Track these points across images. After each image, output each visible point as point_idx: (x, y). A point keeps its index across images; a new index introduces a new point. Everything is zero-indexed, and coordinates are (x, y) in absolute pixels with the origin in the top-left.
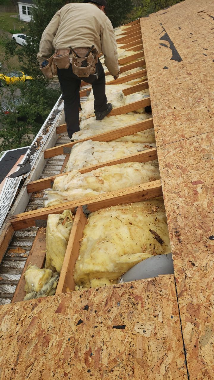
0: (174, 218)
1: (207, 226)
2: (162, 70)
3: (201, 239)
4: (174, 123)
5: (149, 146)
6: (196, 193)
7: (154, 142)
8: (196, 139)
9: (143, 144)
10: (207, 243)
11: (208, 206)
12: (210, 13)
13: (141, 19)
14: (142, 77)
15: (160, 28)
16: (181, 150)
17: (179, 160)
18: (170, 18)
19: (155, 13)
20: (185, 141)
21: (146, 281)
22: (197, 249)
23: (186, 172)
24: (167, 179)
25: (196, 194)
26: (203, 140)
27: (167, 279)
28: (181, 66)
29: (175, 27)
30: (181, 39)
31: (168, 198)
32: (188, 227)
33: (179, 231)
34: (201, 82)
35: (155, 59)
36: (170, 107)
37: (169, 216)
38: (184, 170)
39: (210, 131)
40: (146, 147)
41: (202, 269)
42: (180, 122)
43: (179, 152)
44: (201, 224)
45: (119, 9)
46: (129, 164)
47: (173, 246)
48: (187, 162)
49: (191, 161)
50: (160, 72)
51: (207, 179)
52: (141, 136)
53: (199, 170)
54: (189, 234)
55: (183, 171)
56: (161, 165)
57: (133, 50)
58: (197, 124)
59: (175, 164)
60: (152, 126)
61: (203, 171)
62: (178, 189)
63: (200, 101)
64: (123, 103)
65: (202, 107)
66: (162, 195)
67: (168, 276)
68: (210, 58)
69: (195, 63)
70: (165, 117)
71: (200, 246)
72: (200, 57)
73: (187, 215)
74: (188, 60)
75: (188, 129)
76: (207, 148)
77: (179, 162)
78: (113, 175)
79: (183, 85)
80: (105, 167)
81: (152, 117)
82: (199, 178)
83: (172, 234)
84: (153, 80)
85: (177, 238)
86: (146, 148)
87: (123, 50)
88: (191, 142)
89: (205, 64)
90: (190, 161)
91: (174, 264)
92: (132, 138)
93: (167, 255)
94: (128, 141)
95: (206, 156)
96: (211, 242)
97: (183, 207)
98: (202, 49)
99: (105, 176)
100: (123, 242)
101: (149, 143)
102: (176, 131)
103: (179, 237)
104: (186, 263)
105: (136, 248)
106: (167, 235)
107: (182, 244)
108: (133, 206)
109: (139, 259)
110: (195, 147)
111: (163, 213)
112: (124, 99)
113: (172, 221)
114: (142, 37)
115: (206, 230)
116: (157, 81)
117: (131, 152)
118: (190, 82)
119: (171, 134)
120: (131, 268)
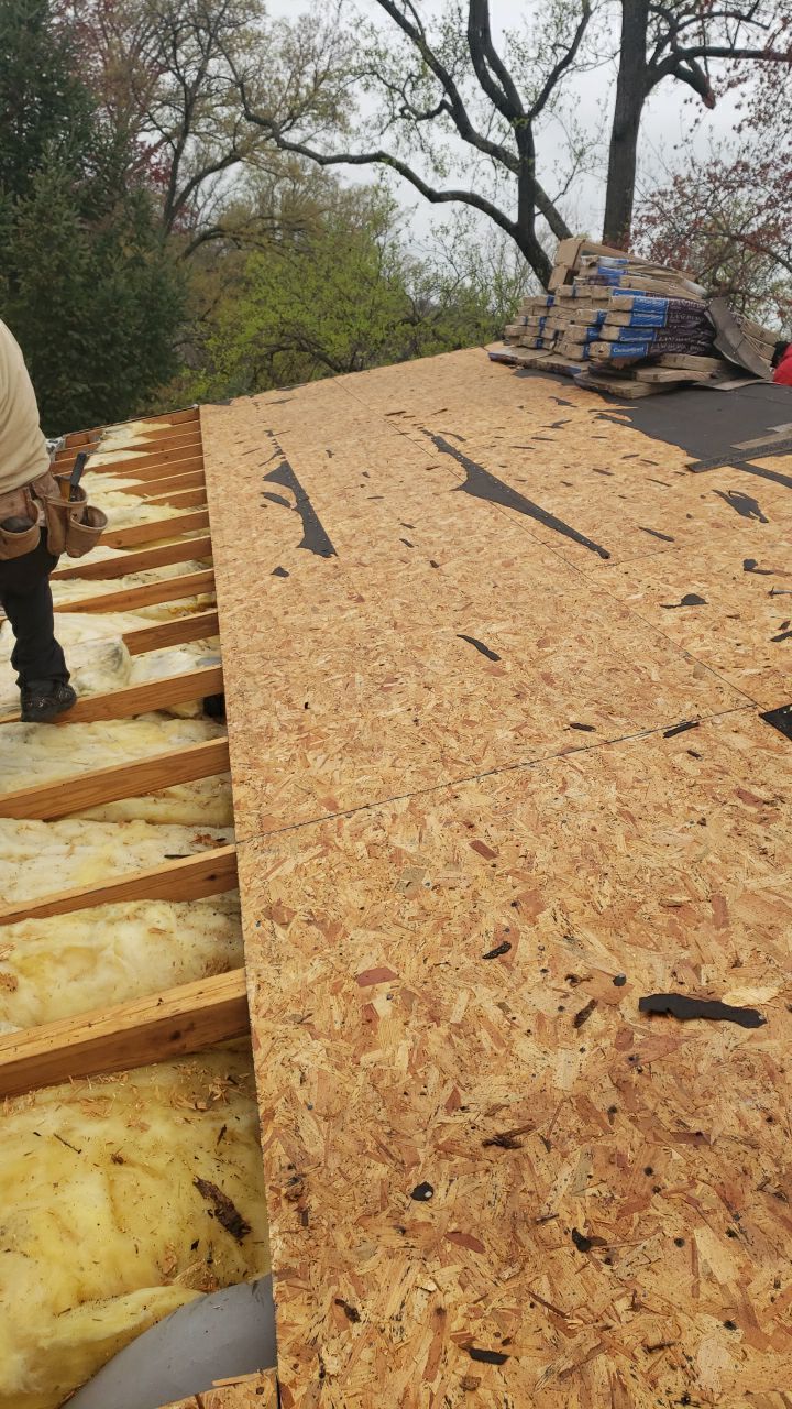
0: (288, 1122)
1: (407, 1147)
2: (268, 578)
3: (384, 1200)
4: (303, 757)
5: (214, 837)
6: (370, 1017)
7: (229, 822)
8: (374, 814)
9: (190, 829)
10: (407, 1217)
11: (411, 1068)
12: (422, 420)
13: (205, 409)
14: (200, 596)
15: (266, 443)
16: (322, 855)
17: (316, 889)
18: (300, 419)
19: (251, 397)
20: (340, 821)
22: (370, 1245)
23: (339, 936)
24: (267, 965)
25: (369, 1021)
26: (398, 821)
27: (248, 1394)
28: (329, 569)
29: (315, 448)
30: (334, 485)
31: (270, 1042)
32: (337, 1155)
33: (304, 1175)
34: (395, 626)
35: (244, 541)
36: (290, 701)
37: (271, 1114)
38: (332, 930)
39: (420, 789)
40: (199, 840)
41: (383, 1331)
42: (324, 756)
43: (316, 861)
44: (385, 1140)
45: (131, 369)
46: (129, 907)
47: (278, 1244)
48: (342, 899)
49: (355, 894)
50: (260, 583)
51: (408, 961)
52: (185, 800)
53: (384, 927)
54: (340, 1183)
55: (327, 934)
56: (250, 910)
57: (171, 505)
58: (378, 764)
59: (299, 907)
60: (225, 767)
61: (396, 932)
62: (307, 1003)
63: (390, 688)
64: (121, 678)
65: (397, 709)
66: (246, 1030)
67: (250, 1381)
68: (421, 555)
69: (378, 564)
70: (271, 737)
71: (378, 1231)
72: (392, 549)
73: (335, 1108)
74: (355, 553)
75: (351, 781)
76: (412, 849)
77: (315, 898)
78: (57, 953)
79: (337, 633)
80: (30, 922)
81: (227, 735)
82: (383, 957)
83: (278, 1191)
84: (236, 609)
85: (295, 1205)
86: (199, 847)
87: (136, 500)
88: (359, 826)
89: (406, 573)
90: (351, 895)
91: (280, 1321)
92: (150, 806)
93: (256, 1284)
94: (130, 817)
95: (403, 876)
96: (420, 1212)
97: (322, 1075)
98: (397, 526)
99: (24, 958)
100: (78, 1244)
101: (215, 827)
102: (306, 786)
103: (301, 1200)
104: (325, 1309)
105: (131, 1266)
106: (258, 1194)
107: (312, 1228)
108: (132, 1082)
109: (142, 1315)
110: (372, 846)
111: (248, 1104)
112: (126, 667)
113: (281, 1137)
114: (205, 463)
115: (403, 1163)
116: (249, 612)
117: (141, 859)
118: (361, 623)
119: (289, 796)
120: (104, 1365)
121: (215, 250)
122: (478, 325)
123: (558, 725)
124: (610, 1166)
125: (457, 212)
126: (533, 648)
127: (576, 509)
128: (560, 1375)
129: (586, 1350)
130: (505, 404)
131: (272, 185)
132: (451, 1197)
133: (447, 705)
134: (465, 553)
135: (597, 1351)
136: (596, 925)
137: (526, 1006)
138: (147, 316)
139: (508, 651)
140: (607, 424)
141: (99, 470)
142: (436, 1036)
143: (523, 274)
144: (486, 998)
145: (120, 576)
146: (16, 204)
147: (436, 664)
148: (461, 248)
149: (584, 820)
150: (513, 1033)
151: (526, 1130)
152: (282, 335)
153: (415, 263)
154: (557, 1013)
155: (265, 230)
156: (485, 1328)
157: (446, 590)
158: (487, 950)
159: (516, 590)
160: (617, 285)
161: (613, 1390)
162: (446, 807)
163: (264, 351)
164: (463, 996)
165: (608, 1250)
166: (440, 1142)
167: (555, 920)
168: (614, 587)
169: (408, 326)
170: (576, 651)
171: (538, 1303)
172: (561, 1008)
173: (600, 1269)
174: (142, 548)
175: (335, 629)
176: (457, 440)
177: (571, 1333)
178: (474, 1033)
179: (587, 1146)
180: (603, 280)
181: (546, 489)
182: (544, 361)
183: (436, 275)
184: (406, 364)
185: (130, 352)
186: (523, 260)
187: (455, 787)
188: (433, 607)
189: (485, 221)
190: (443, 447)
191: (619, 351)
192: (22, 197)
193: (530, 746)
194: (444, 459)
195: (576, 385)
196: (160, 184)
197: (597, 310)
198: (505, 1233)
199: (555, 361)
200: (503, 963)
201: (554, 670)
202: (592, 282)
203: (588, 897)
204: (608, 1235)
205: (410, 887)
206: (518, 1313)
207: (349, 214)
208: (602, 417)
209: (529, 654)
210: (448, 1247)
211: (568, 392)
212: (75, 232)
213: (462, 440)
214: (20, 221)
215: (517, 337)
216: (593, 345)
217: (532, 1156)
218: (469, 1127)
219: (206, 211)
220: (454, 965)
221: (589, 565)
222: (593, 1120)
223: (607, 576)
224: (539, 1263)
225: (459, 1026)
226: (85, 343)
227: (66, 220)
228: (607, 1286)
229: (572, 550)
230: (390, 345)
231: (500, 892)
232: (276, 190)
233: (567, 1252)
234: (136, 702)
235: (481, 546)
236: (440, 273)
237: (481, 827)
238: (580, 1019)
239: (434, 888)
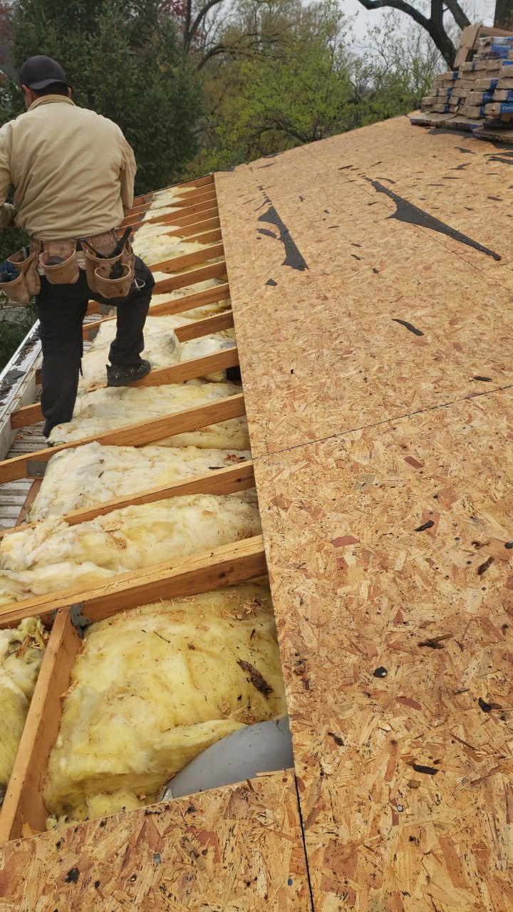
0: (294, 628)
1: (369, 645)
2: (264, 287)
3: (356, 677)
4: (292, 405)
5: (238, 456)
6: (342, 566)
7: (247, 447)
8: (339, 441)
9: (224, 451)
10: (371, 687)
11: (370, 597)
12: (364, 170)
13: (217, 175)
14: (220, 302)
15: (258, 195)
16: (307, 466)
17: (304, 488)
18: (280, 176)
19: (248, 164)
20: (316, 445)
21: (227, 791)
22: (348, 703)
23: (320, 516)
24: (276, 534)
25: (342, 568)
26: (355, 445)
27: (277, 782)
28: (304, 279)
29: (292, 196)
30: (305, 220)
31: (280, 579)
32: (325, 649)
33: (305, 660)
34: (349, 315)
35: (247, 263)
36: (281, 369)
37: (283, 623)
38: (316, 513)
39: (369, 424)
40: (229, 458)
41: (358, 752)
42: (305, 404)
43: (303, 470)
44: (355, 641)
45: (168, 151)
46: (190, 498)
47: (291, 698)
48: (321, 494)
49: (329, 491)
50: (259, 291)
51: (365, 532)
52: (219, 433)
53: (349, 511)
54: (327, 666)
55: (312, 515)
56: (263, 504)
57: (199, 241)
58: (341, 409)
59: (294, 499)
60: (242, 412)
61: (357, 514)
62: (302, 556)
63: (347, 358)
64: (175, 357)
65: (352, 372)
66: (265, 572)
67: (279, 775)
68: (366, 265)
69: (336, 273)
70: (270, 393)
71: (354, 695)
72: (346, 262)
73: (323, 621)
74: (321, 267)
75: (323, 419)
76: (365, 463)
77: (304, 493)
78: (149, 526)
79: (310, 322)
80: (131, 507)
81: (242, 392)
82: (349, 529)
83: (290, 669)
84: (244, 309)
85: (301, 677)
86: (229, 462)
87: (176, 240)
88: (330, 448)
89: (356, 278)
90: (327, 491)
91: (294, 743)
92: (198, 437)
93: (278, 721)
94: (187, 444)
95: (361, 480)
96: (379, 684)
97: (313, 600)
98: (349, 245)
99: (129, 529)
100: (172, 694)
101: (238, 450)
102: (294, 424)
103: (304, 674)
104: (322, 738)
105: (203, 708)
106: (277, 670)
107: (312, 691)
108: (198, 602)
109: (211, 735)
110: (338, 461)
111: (268, 617)
112: (178, 350)
113: (290, 637)
114: (220, 212)
115: (367, 655)
116: (252, 311)
117: (195, 470)
118: (326, 314)
119: (284, 430)
120: (191, 761)
121: (218, 63)
122: (401, 100)
123: (465, 378)
124: (504, 661)
125: (386, 15)
126: (447, 326)
127: (475, 226)
128: (472, 783)
129: (489, 770)
130: (422, 155)
131: (255, 10)
132: (399, 675)
133: (386, 368)
134: (397, 262)
135: (496, 771)
136: (492, 510)
137: (445, 561)
138: (177, 112)
139: (429, 329)
140: (498, 164)
141: (152, 221)
142: (385, 579)
143: (434, 58)
144: (418, 555)
145: (169, 291)
146: (89, 41)
147: (378, 340)
148: (388, 43)
149: (484, 441)
150: (437, 577)
151: (447, 637)
152: (266, 119)
153: (355, 58)
154: (466, 565)
155: (252, 44)
156: (423, 754)
157: (384, 289)
158: (418, 525)
159: (434, 286)
160: (506, 58)
161: (507, 793)
162: (387, 435)
163: (254, 132)
164: (402, 555)
165: (503, 712)
166: (391, 642)
167: (464, 507)
168: (504, 280)
169: (352, 105)
170: (478, 326)
171: (456, 741)
172: (469, 563)
173: (497, 723)
174: (183, 272)
175: (309, 320)
176: (389, 183)
177: (479, 759)
178: (411, 577)
179: (488, 649)
180: (496, 55)
181: (454, 213)
182: (451, 121)
183: (372, 66)
184: (353, 132)
185: (167, 140)
186: (434, 47)
187: (393, 422)
188: (375, 300)
189: (407, 20)
190: (379, 188)
191: (507, 108)
192: (92, 35)
193: (445, 393)
194: (380, 197)
195: (475, 137)
196: (180, 17)
197: (490, 79)
198: (434, 699)
199: (459, 120)
200: (429, 534)
201: (462, 340)
202: (487, 57)
203: (487, 492)
204: (502, 703)
205: (365, 486)
206: (444, 746)
207: (309, 25)
208: (494, 159)
209: (444, 330)
210: (398, 706)
211: (468, 142)
212: (127, 57)
213: (392, 182)
214: (92, 52)
215: (431, 106)
216: (487, 106)
217: (451, 653)
218: (409, 634)
219: (211, 34)
220: (396, 535)
221: (486, 265)
222: (492, 633)
223: (499, 273)
224: (457, 717)
225: (400, 572)
226: (138, 136)
227: (121, 49)
228: (502, 733)
229: (474, 255)
230: (340, 119)
231: (426, 489)
232: (258, 12)
233: (475, 712)
234: (185, 372)
235: (408, 256)
236: (374, 64)
237: (411, 447)
238: (482, 570)
239: (381, 487)
